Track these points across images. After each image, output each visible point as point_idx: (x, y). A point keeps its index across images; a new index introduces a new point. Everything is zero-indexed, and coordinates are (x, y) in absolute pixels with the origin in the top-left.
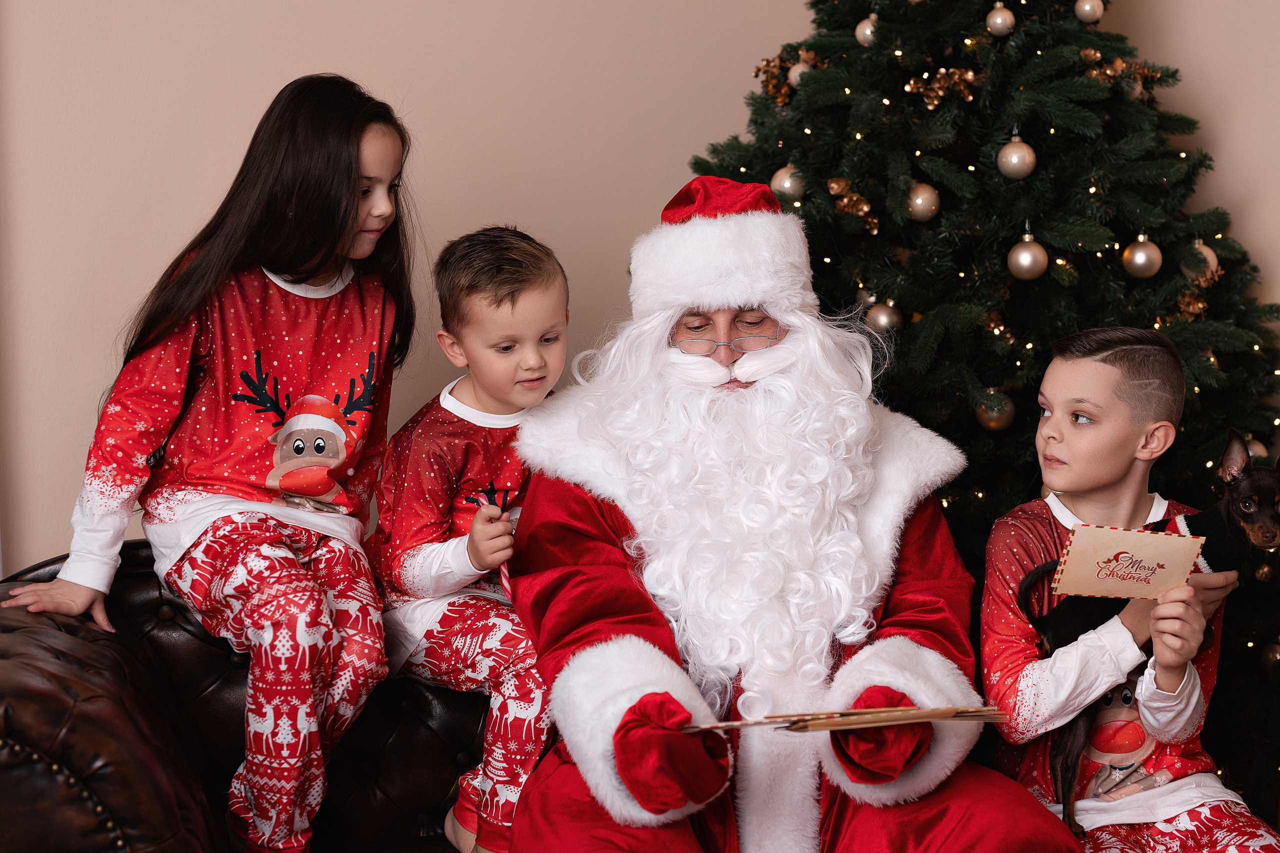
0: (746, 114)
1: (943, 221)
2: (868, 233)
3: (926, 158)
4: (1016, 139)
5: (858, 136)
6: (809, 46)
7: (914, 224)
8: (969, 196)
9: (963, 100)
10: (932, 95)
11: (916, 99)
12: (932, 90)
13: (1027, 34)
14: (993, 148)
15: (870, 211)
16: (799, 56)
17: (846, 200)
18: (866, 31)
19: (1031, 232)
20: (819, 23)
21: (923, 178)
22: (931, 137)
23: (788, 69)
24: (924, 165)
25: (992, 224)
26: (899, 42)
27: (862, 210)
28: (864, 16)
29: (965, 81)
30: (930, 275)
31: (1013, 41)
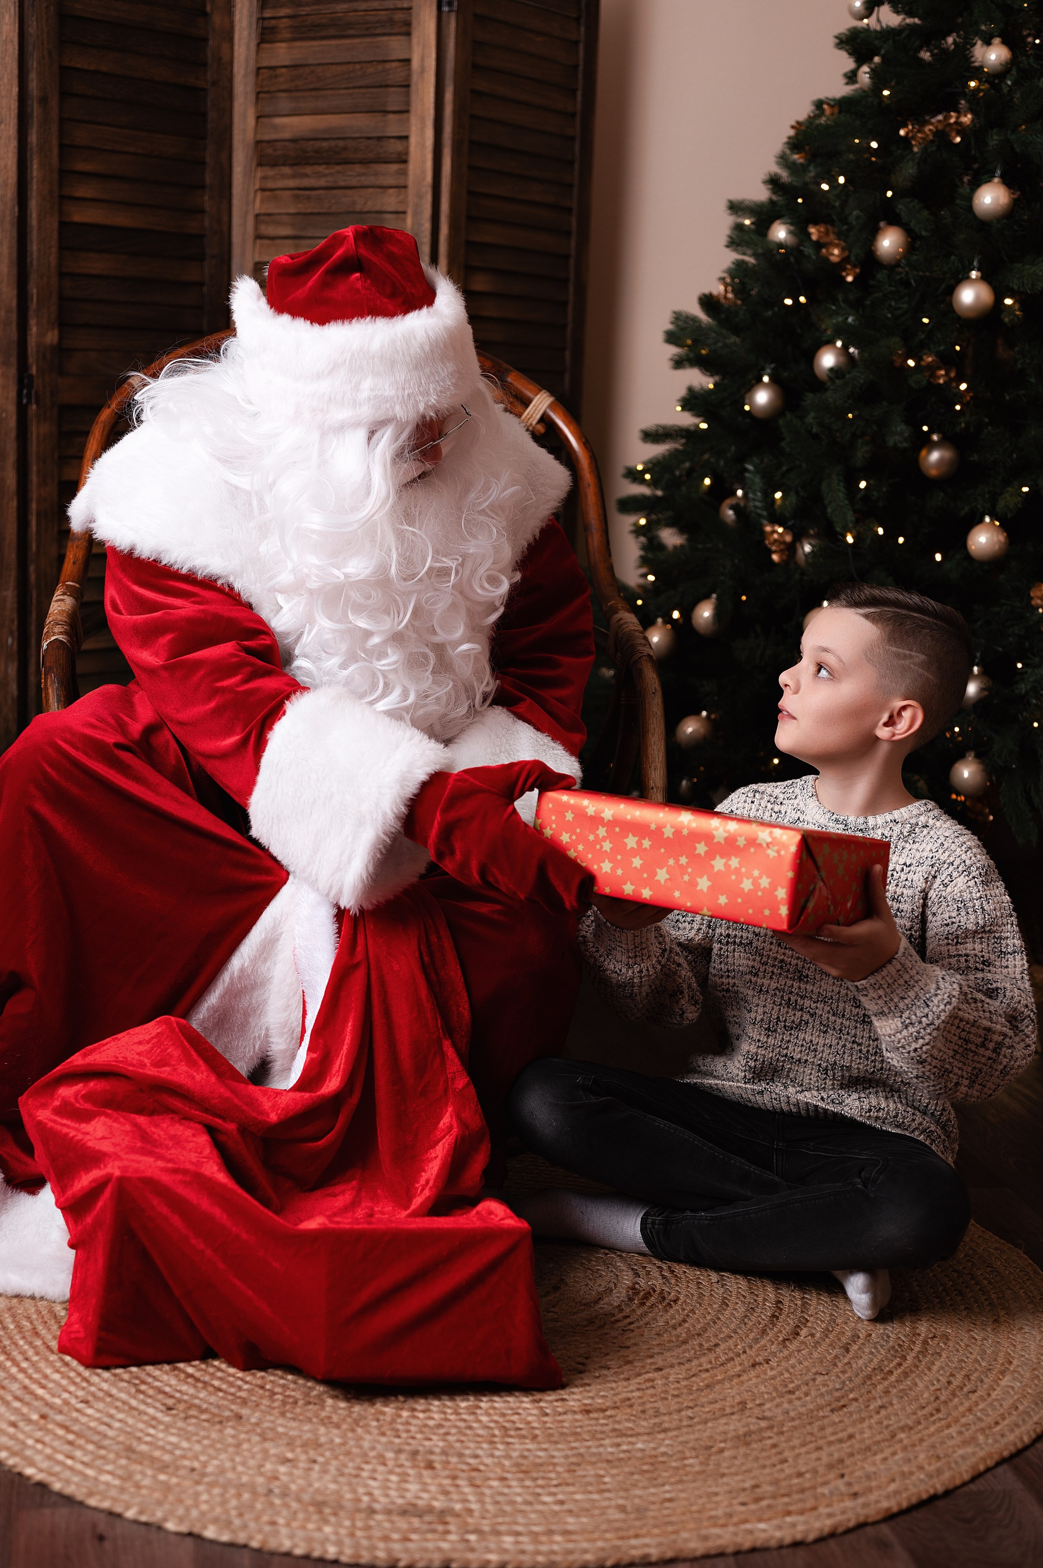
4: (996, 180)
9: (947, 143)
11: (906, 143)
14: (969, 188)
18: (864, 73)
21: (895, 221)
22: (902, 178)
24: (899, 207)
26: (888, 82)
27: (833, 254)
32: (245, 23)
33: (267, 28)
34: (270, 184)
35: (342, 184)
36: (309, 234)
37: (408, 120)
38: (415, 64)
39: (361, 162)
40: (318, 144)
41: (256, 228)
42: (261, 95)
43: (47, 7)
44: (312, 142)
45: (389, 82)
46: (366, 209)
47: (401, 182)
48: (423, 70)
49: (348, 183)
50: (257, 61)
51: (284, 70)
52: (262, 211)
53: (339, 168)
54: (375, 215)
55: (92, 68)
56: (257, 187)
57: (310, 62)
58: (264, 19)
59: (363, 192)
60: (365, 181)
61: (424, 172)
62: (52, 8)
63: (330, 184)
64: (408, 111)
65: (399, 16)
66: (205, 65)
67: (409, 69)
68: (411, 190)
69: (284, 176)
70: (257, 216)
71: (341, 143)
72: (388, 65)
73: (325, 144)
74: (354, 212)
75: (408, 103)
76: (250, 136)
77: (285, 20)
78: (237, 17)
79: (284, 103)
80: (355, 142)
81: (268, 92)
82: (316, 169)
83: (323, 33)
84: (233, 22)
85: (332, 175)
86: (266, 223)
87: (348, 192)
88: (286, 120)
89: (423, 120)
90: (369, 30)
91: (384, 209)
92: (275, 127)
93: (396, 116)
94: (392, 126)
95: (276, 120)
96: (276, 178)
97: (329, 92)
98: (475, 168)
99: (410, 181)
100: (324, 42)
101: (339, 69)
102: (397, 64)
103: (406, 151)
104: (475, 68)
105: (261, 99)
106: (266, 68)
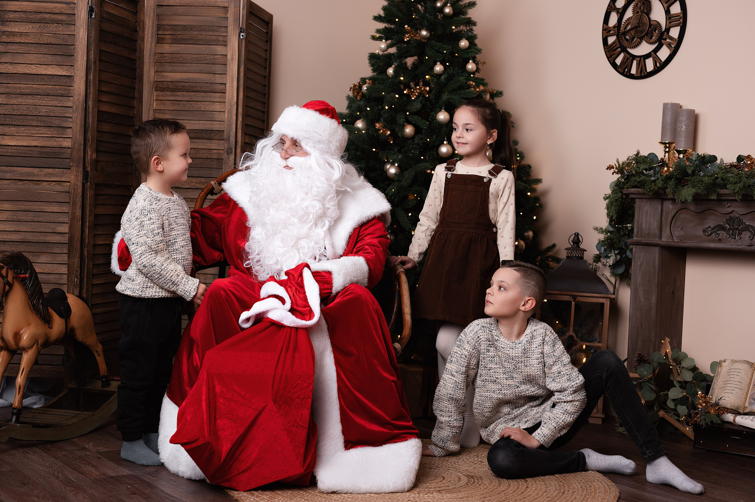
0: (346, 103)
1: (416, 137)
2: (389, 142)
3: (411, 115)
4: (443, 110)
5: (387, 108)
6: (370, 79)
7: (406, 139)
8: (425, 128)
9: (424, 97)
11: (408, 96)
12: (414, 93)
13: (448, 74)
14: (435, 113)
15: (390, 134)
16: (366, 82)
17: (381, 131)
18: (390, 71)
19: (447, 141)
20: (374, 71)
21: (410, 123)
22: (413, 108)
23: (362, 87)
24: (410, 118)
25: (433, 139)
26: (402, 75)
27: (387, 133)
28: (391, 66)
29: (426, 90)
30: (411, 156)
31: (443, 76)
32: (150, 35)
33: (160, 38)
34: (160, 98)
35: (195, 100)
37: (226, 77)
38: (229, 57)
39: (204, 92)
40: (183, 84)
42: (156, 63)
44: (180, 83)
45: (217, 63)
46: (206, 110)
47: (222, 100)
48: (232, 59)
49: (198, 100)
50: (155, 50)
51: (167, 55)
53: (193, 93)
54: (209, 112)
55: (107, 50)
56: (154, 99)
57: (180, 52)
58: (158, 34)
59: (204, 103)
60: (205, 99)
61: (233, 97)
62: (98, 27)
63: (189, 100)
64: (226, 74)
65: (221, 38)
66: (136, 50)
67: (227, 58)
68: (227, 104)
69: (167, 95)
71: (194, 84)
72: (216, 56)
73: (186, 84)
74: (201, 111)
75: (226, 70)
76: (152, 79)
77: (168, 36)
78: (146, 33)
79: (168, 67)
80: (201, 84)
81: (160, 62)
82: (183, 93)
83: (186, 42)
84: (144, 34)
85: (190, 96)
86: (159, 113)
87: (198, 103)
88: (168, 74)
89: (232, 77)
90: (208, 43)
91: (214, 110)
92: (163, 76)
93: (220, 75)
94: (218, 79)
95: (164, 74)
96: (163, 96)
97: (189, 65)
98: (247, 96)
99: (227, 101)
100: (187, 45)
101: (193, 56)
102: (220, 56)
103: (225, 89)
104: (248, 60)
105: (157, 65)
106: (159, 53)
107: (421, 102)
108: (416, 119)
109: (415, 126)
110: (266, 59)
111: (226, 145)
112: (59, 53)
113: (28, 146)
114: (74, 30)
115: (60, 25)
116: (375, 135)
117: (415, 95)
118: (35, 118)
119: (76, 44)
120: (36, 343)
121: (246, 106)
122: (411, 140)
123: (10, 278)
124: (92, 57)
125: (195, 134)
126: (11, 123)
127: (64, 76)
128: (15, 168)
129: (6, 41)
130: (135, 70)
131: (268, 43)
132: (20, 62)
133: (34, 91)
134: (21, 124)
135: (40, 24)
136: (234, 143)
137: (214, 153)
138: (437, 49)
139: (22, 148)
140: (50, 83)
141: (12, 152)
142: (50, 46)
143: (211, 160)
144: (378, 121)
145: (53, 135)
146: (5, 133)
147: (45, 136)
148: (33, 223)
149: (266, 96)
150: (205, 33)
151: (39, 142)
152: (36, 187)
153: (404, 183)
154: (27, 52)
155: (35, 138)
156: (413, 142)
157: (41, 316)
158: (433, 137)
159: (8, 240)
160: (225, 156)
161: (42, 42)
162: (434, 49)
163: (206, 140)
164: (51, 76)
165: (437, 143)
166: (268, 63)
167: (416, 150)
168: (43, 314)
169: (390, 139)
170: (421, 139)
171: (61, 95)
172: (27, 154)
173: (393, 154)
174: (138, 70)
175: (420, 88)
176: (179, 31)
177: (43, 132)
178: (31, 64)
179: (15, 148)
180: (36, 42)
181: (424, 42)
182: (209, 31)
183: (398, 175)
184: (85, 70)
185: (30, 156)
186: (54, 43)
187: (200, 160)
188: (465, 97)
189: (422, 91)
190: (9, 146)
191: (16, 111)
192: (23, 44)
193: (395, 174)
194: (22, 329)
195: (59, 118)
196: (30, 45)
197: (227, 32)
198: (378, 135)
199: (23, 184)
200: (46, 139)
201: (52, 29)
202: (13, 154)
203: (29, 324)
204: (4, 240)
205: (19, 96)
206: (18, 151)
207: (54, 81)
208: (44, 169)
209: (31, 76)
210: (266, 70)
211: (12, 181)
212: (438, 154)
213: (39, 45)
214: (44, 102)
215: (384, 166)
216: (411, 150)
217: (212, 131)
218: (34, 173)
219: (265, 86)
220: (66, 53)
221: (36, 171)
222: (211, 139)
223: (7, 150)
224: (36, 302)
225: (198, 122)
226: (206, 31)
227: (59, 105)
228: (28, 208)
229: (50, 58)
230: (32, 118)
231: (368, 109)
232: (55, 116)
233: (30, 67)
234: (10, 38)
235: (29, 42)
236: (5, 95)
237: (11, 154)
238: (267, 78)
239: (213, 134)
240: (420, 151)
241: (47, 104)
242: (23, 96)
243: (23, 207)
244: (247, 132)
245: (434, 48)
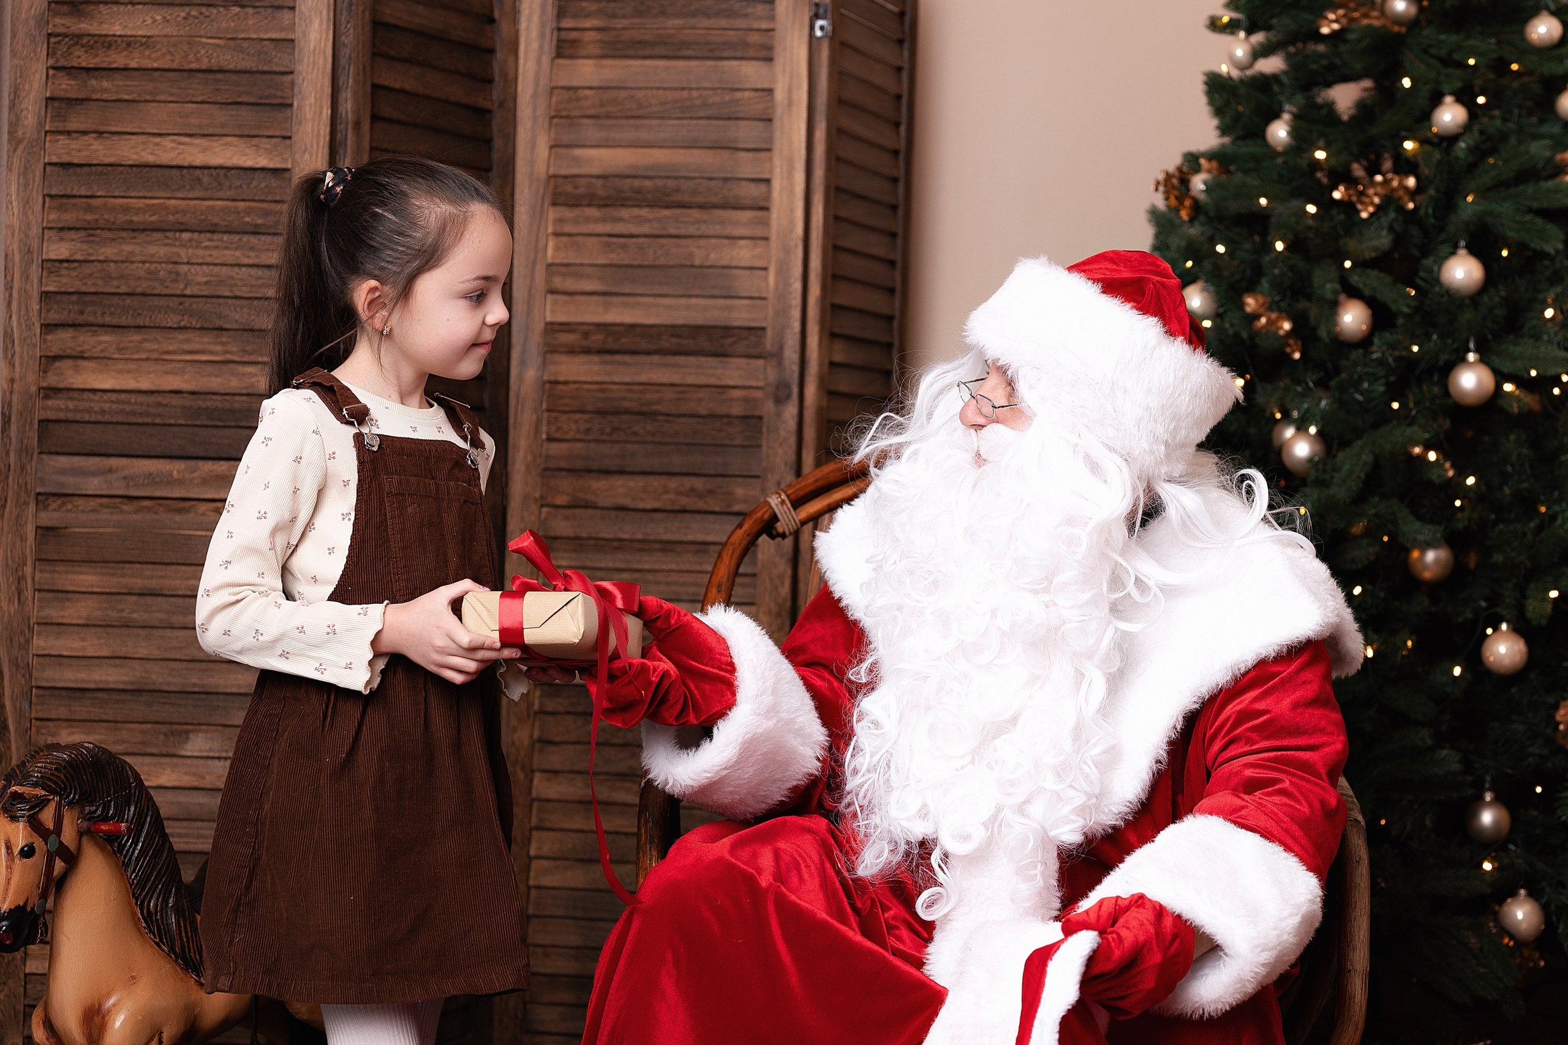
1: (1376, 340)
2: (1289, 357)
3: (1358, 271)
4: (1462, 252)
5: (1279, 246)
7: (1342, 345)
8: (1405, 310)
9: (1401, 209)
10: (1367, 200)
11: (1348, 207)
12: (1368, 196)
13: (1480, 133)
14: (1435, 261)
15: (1292, 330)
17: (1263, 320)
18: (1279, 131)
19: (1477, 351)
20: (1224, 129)
21: (1354, 293)
22: (1364, 247)
23: (1190, 181)
24: (1355, 279)
25: (1432, 345)
26: (1321, 143)
27: (1281, 328)
28: (1278, 116)
29: (1406, 188)
30: (1358, 402)
31: (1464, 141)
32: (534, 34)
33: (565, 41)
34: (567, 228)
35: (672, 231)
36: (626, 291)
37: (771, 160)
38: (780, 95)
39: (701, 207)
40: (637, 183)
41: (548, 282)
42: (555, 121)
43: (363, 12)
44: (628, 181)
45: (740, 115)
46: (708, 263)
47: (759, 232)
48: (790, 103)
49: (683, 231)
50: (551, 80)
51: (588, 92)
52: (558, 261)
53: (668, 212)
54: (718, 271)
55: (397, 85)
56: (550, 230)
57: (628, 85)
58: (559, 29)
59: (702, 242)
60: (704, 229)
61: (792, 222)
62: (367, 13)
63: (656, 232)
64: (769, 150)
65: (754, 38)
66: (490, 81)
67: (772, 100)
68: (774, 243)
69: (588, 220)
70: (549, 265)
71: (671, 183)
72: (738, 95)
73: (648, 183)
74: (693, 266)
75: (771, 140)
76: (541, 169)
77: (592, 33)
78: (523, 25)
79: (590, 131)
80: (691, 184)
81: (567, 117)
82: (636, 212)
83: (648, 52)
84: (517, 32)
85: (659, 220)
86: (563, 275)
87: (682, 242)
88: (592, 152)
89: (790, 161)
90: (713, 52)
91: (734, 263)
92: (576, 160)
93: (750, 155)
94: (746, 166)
95: (579, 152)
96: (575, 221)
97: (655, 122)
98: (837, 218)
99: (774, 233)
100: (648, 62)
101: (670, 96)
102: (752, 94)
103: (768, 197)
104: (839, 102)
105: (557, 125)
106: (563, 88)
107: (1391, 229)
108: (1374, 281)
109: (1371, 302)
110: (899, 97)
111: (772, 374)
112: (245, 99)
113: (152, 392)
114: (292, 27)
115: (250, 11)
116: (1244, 335)
117: (1372, 203)
118: (173, 303)
119: (299, 68)
120: (156, 1039)
121: (836, 248)
122: (1361, 351)
123: (68, 836)
124: (347, 107)
125: (674, 340)
126: (100, 320)
127: (263, 169)
128: (114, 462)
129: (84, 64)
130: (489, 142)
131: (906, 45)
132: (128, 130)
133: (171, 218)
134: (130, 321)
135: (187, 9)
136: (796, 368)
137: (732, 400)
138: (1443, 53)
139: (133, 398)
140: (219, 194)
141: (103, 412)
142: (220, 76)
143: (725, 420)
144: (1251, 287)
145: (229, 357)
146: (82, 352)
147: (204, 358)
148: (169, 633)
149: (901, 212)
150: (705, 23)
151: (186, 377)
152: (178, 518)
153: (1340, 492)
154: (148, 98)
155: (174, 365)
156: (1365, 355)
157: (172, 949)
158: (1430, 340)
159: (92, 686)
160: (769, 407)
161: (193, 66)
162: (1433, 56)
163: (710, 359)
164: (222, 172)
165: (1444, 357)
166: (904, 109)
167: (1376, 380)
168: (178, 943)
169: (1290, 346)
170: (1392, 347)
171: (252, 229)
172: (147, 414)
173: (1303, 395)
174: (498, 143)
175: (1386, 182)
176: (624, 16)
177: (197, 347)
178: (160, 135)
179: (114, 396)
180: (175, 66)
181: (1398, 35)
182: (717, 14)
183: (1318, 462)
184: (326, 151)
185: (157, 421)
186: (231, 67)
187: (690, 420)
188: (1535, 205)
189: (1394, 190)
190: (94, 391)
191: (115, 283)
192: (136, 73)
193: (1310, 460)
194: (108, 995)
195: (245, 302)
196: (157, 74)
197: (772, 18)
198: (1254, 335)
199: (138, 511)
200: (209, 369)
201: (224, 25)
202: (107, 418)
203: (133, 977)
204: (79, 685)
205: (124, 234)
206: (121, 407)
207: (230, 188)
208: (200, 463)
209: (161, 172)
210: (898, 133)
211: (105, 501)
212: (1447, 393)
213: (185, 74)
214: (200, 252)
215: (1271, 431)
216: (1361, 380)
217: (727, 330)
218: (171, 475)
219: (895, 180)
220: (267, 97)
221: (176, 468)
222: (725, 355)
223: (87, 405)
224: (156, 905)
225: (682, 301)
226: (707, 15)
227: (246, 261)
228: (153, 584)
229: (219, 115)
230: (163, 302)
231: (1221, 249)
232: (236, 297)
233: (157, 144)
234: (96, 55)
235: (155, 65)
236: (82, 233)
237: (100, 418)
238: (902, 156)
239: (730, 340)
240: (1388, 384)
241: (208, 260)
242: (135, 234)
243: (138, 583)
244: (837, 330)
245: (1433, 51)
